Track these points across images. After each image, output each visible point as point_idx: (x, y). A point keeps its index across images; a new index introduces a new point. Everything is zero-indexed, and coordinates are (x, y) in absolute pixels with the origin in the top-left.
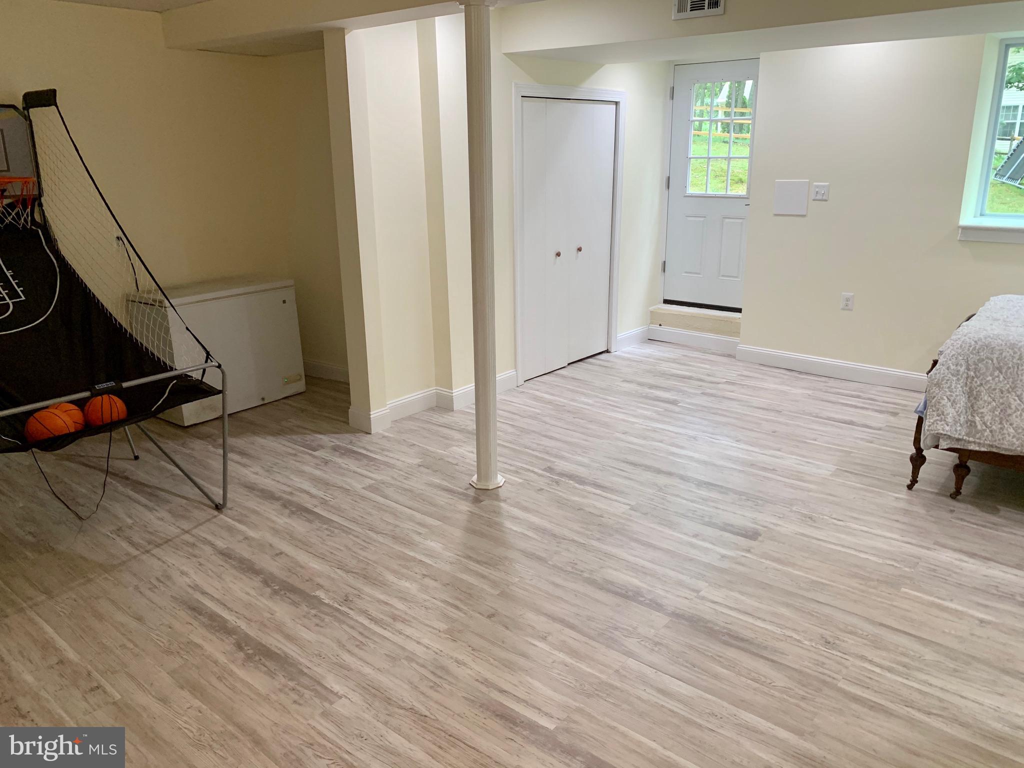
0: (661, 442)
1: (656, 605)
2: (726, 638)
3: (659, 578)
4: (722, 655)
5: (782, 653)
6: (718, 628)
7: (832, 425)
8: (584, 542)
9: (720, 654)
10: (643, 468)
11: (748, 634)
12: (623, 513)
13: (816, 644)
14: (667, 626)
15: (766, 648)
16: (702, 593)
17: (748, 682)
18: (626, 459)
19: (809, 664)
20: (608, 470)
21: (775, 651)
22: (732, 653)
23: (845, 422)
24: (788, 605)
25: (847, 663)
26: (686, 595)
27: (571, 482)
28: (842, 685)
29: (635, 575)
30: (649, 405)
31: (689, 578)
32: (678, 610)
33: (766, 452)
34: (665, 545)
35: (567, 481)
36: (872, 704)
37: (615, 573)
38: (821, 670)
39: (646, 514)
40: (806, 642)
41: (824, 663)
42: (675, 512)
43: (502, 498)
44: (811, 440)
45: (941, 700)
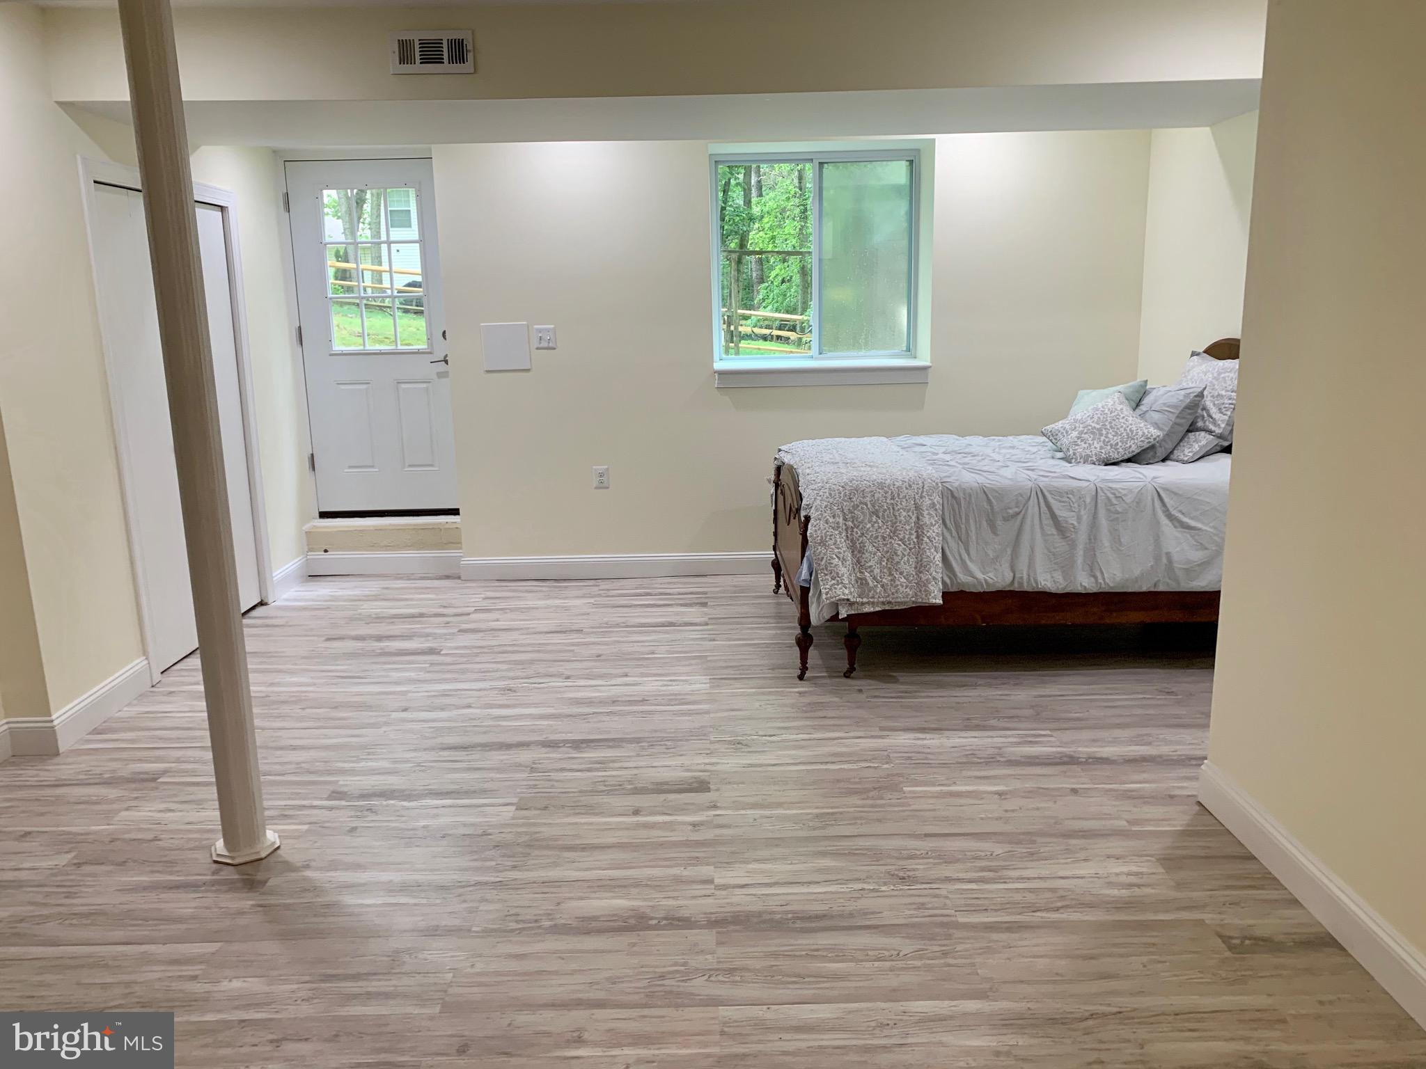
0: (469, 707)
1: (678, 922)
2: (799, 924)
3: (647, 885)
4: (816, 947)
5: (873, 913)
6: (780, 916)
7: (655, 632)
8: (498, 879)
9: (813, 947)
10: (479, 749)
11: (818, 908)
12: (513, 818)
13: (894, 885)
14: (719, 943)
15: (851, 915)
16: (717, 881)
17: (876, 965)
18: (442, 744)
19: (912, 912)
20: (432, 767)
21: (866, 914)
22: (824, 940)
23: (663, 625)
24: (823, 854)
25: (944, 892)
26: (704, 892)
27: (392, 802)
28: (962, 919)
29: (612, 894)
30: (402, 664)
31: (682, 869)
32: (713, 916)
33: (613, 682)
34: (609, 840)
35: (385, 803)
36: (1007, 925)
37: (582, 903)
38: (928, 912)
39: (546, 808)
40: (883, 888)
41: (923, 904)
42: (580, 792)
43: (299, 864)
44: (648, 654)
45: (1053, 890)
